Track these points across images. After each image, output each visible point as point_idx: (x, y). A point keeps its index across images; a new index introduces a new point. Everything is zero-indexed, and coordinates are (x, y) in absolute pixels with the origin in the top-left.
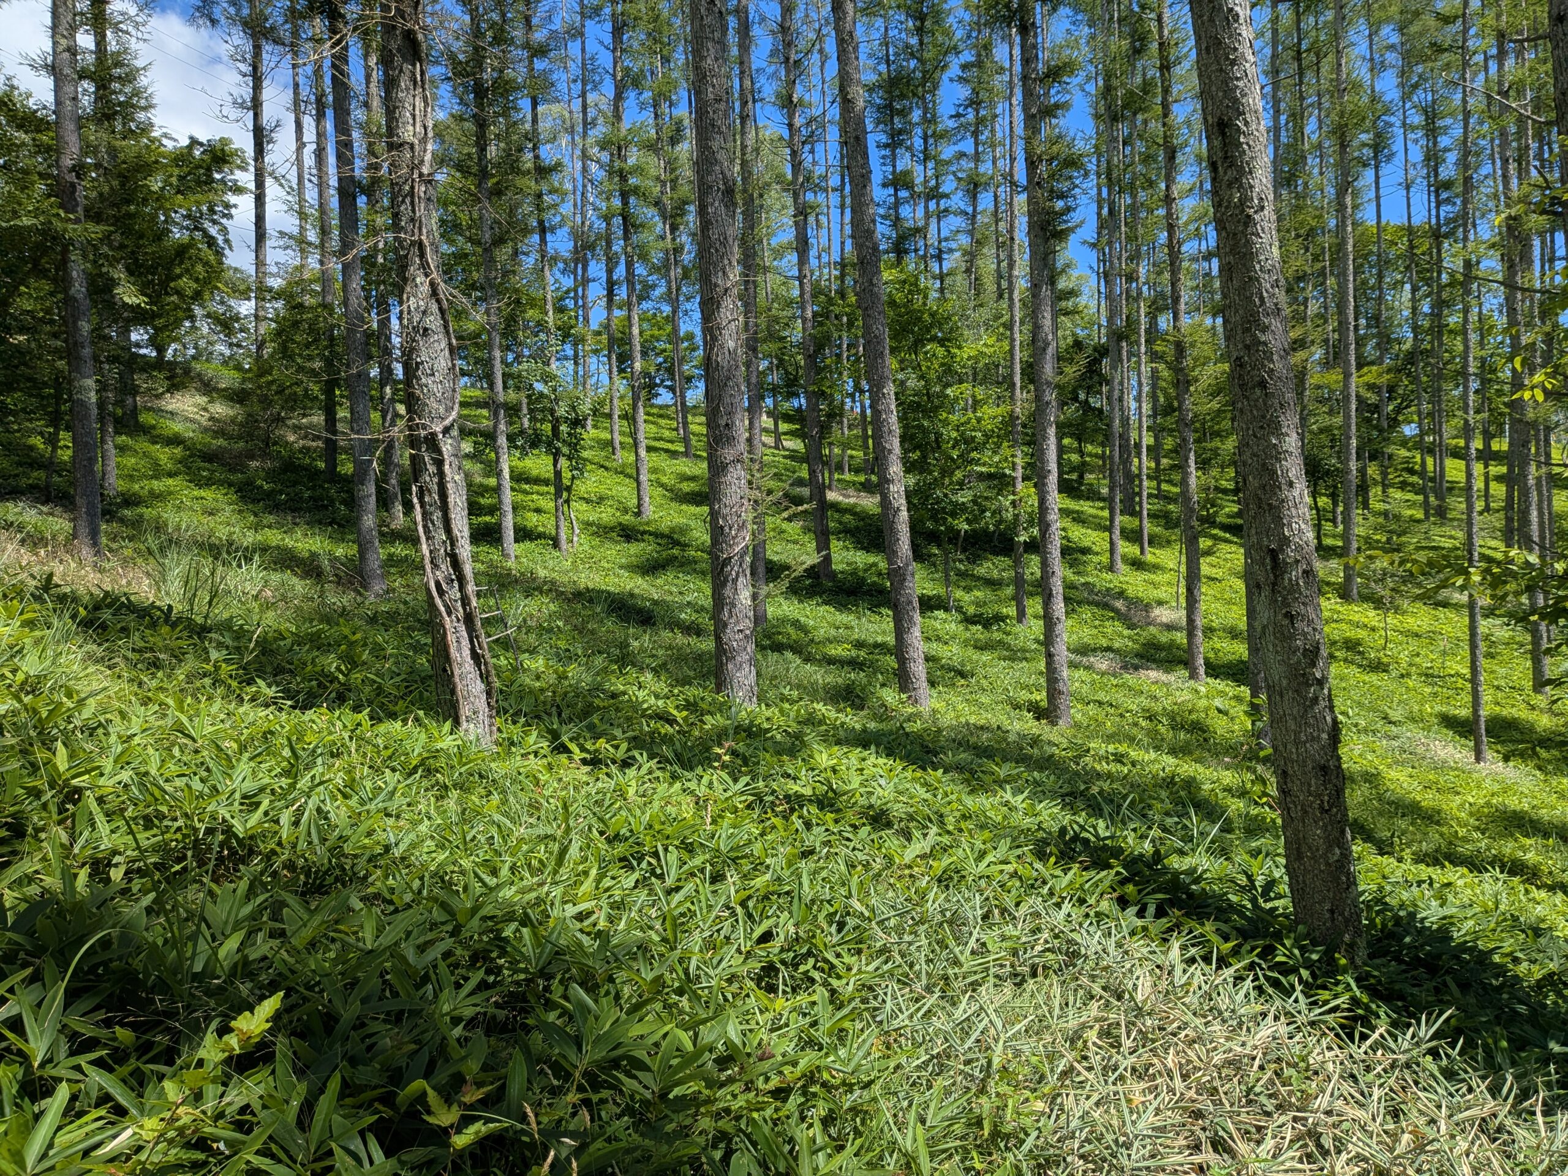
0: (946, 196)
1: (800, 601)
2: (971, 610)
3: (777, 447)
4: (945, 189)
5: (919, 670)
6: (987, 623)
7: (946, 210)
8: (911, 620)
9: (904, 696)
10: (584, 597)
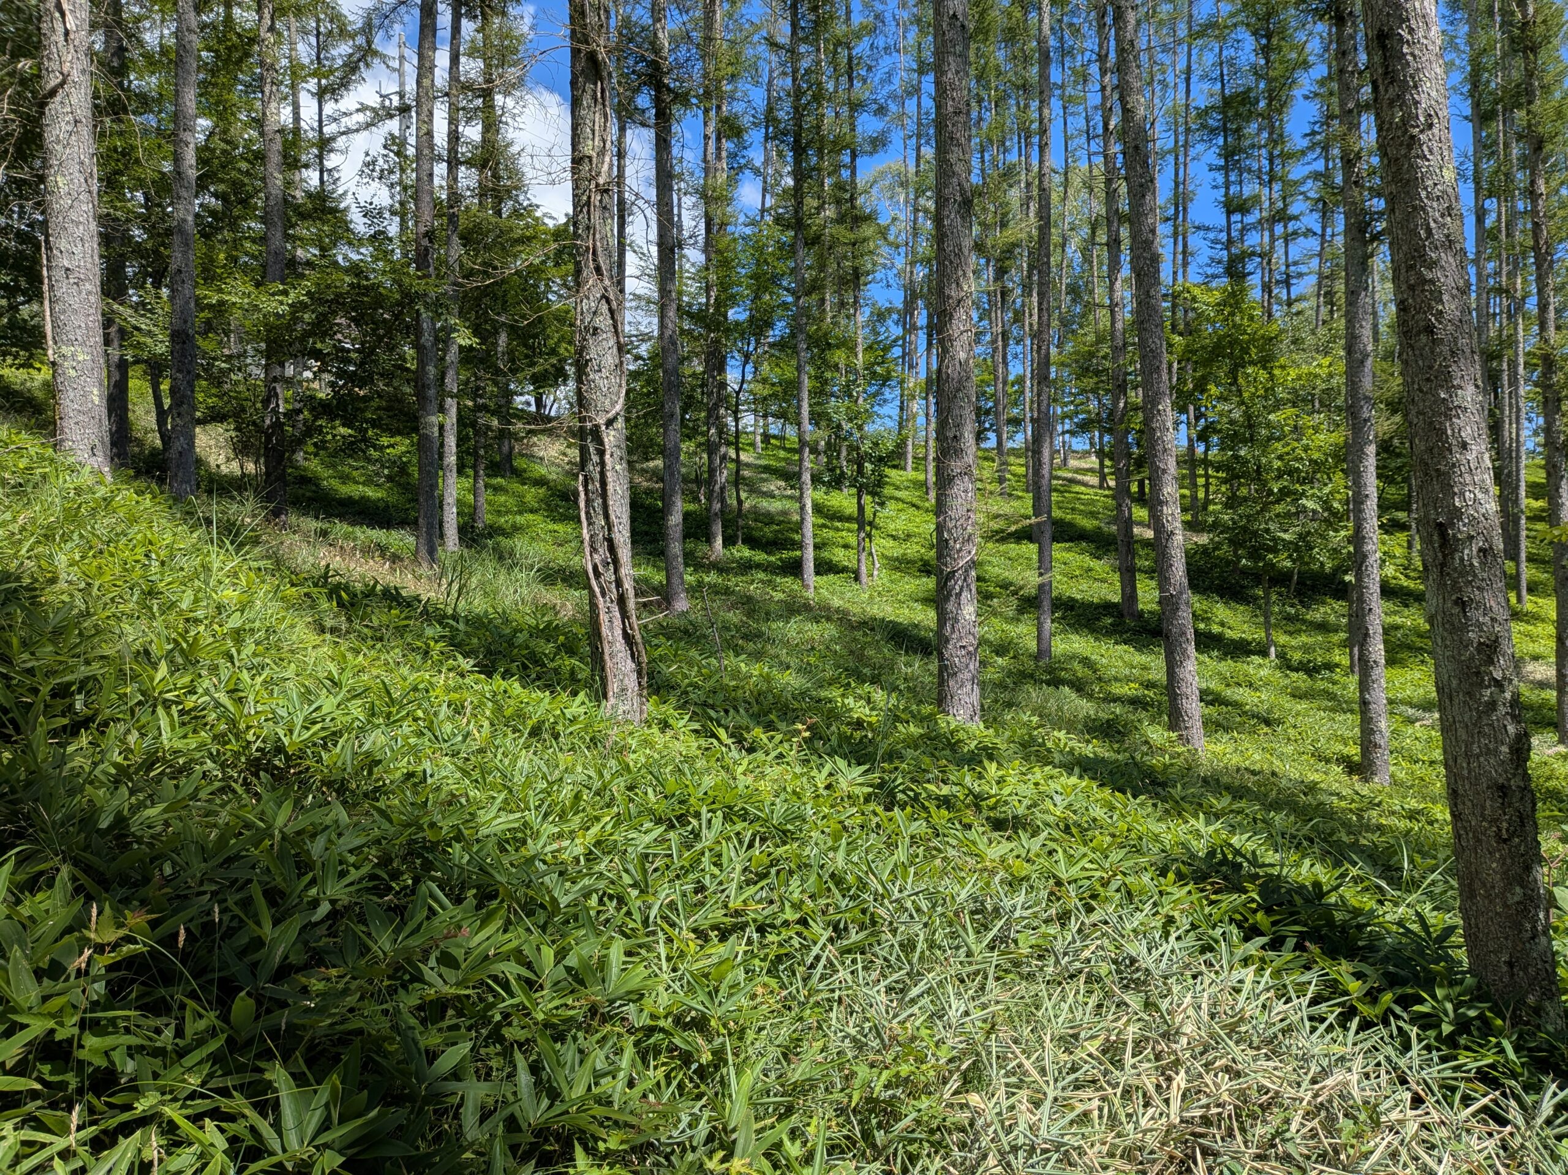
0: (1296, 218)
1: (1096, 639)
2: (1296, 656)
3: (1101, 487)
4: (1293, 210)
5: (1194, 708)
6: (1311, 670)
7: (1295, 233)
8: (1184, 652)
9: (1174, 735)
10: (869, 625)
